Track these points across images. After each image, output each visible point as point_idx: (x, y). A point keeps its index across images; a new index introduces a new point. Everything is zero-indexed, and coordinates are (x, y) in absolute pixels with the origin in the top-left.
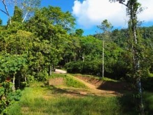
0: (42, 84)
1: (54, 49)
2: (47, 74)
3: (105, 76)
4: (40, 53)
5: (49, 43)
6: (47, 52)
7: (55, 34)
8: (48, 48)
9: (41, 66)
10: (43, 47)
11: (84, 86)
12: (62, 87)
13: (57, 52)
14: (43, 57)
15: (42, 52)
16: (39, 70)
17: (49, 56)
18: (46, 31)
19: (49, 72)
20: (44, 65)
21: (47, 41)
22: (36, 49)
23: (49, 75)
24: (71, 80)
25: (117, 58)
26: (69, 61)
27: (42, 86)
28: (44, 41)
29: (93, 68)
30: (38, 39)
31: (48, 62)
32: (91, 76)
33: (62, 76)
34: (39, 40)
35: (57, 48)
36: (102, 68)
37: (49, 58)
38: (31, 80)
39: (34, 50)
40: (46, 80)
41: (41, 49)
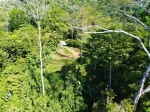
0: (55, 52)
5: (56, 33)
7: (58, 28)
11: (72, 54)
12: (64, 54)
18: (54, 27)
19: (57, 47)
21: (55, 31)
24: (67, 51)
30: (50, 31)
33: (63, 48)
41: (52, 36)
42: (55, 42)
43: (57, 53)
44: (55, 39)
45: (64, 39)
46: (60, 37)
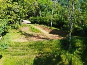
1: (22, 9)
2: (19, 25)
3: (52, 26)
4: (13, 12)
5: (18, 5)
6: (18, 11)
8: (18, 8)
9: (14, 20)
10: (14, 7)
13: (24, 11)
14: (15, 14)
15: (14, 11)
16: (14, 23)
17: (19, 14)
19: (19, 24)
20: (17, 20)
21: (16, 3)
22: (9, 9)
23: (20, 25)
24: (33, 28)
25: (59, 13)
26: (31, 16)
27: (18, 32)
28: (14, 3)
31: (19, 18)
32: (45, 26)
33: (28, 26)
34: (11, 3)
35: (24, 8)
36: (51, 22)
37: (19, 15)
38: (9, 28)
39: (8, 10)
41: (13, 9)
42: (17, 17)
43: (21, 31)
45: (27, 18)
46: (24, 10)
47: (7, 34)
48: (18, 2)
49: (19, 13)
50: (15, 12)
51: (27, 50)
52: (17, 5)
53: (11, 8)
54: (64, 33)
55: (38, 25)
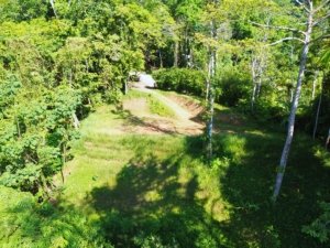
0: (113, 107)
1: (127, 51)
2: (121, 94)
4: (105, 60)
5: (120, 41)
6: (117, 59)
7: (127, 23)
8: (118, 51)
9: (109, 81)
10: (109, 50)
13: (133, 58)
14: (111, 67)
15: (108, 57)
16: (107, 88)
17: (120, 65)
18: (111, 20)
19: (123, 90)
20: (114, 80)
21: (115, 37)
22: (98, 54)
24: (157, 104)
27: (113, 112)
28: (110, 36)
29: (195, 85)
30: (99, 35)
31: (120, 75)
32: (189, 98)
33: (144, 95)
34: (102, 38)
35: (134, 49)
37: (119, 68)
38: (97, 102)
39: (96, 56)
40: (118, 102)
41: (106, 53)
42: (116, 74)
44: (114, 63)
46: (134, 55)
47: (91, 115)
48: (119, 33)
49: (120, 62)
50: (110, 60)
51: (119, 149)
52: (116, 42)
53: (102, 51)
54: (236, 122)
55: (173, 93)
